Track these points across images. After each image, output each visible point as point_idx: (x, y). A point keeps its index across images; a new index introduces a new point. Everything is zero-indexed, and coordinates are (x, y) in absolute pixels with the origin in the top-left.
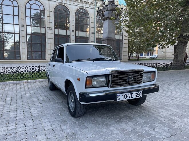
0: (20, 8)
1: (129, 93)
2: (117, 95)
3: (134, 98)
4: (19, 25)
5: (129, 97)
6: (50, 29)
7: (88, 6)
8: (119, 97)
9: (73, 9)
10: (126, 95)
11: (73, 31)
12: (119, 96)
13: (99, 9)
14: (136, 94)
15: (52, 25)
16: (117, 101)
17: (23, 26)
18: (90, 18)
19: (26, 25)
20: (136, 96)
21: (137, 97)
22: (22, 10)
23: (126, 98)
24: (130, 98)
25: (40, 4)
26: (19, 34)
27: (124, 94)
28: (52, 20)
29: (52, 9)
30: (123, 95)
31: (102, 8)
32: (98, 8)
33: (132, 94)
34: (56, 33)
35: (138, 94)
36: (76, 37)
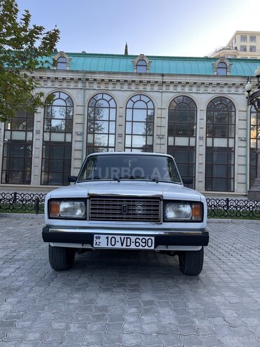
0: (118, 109)
1: (123, 237)
2: (95, 236)
3: (133, 246)
4: (115, 134)
5: (122, 245)
6: (161, 137)
7: (233, 90)
8: (98, 241)
9: (202, 100)
10: (113, 239)
11: (201, 138)
12: (99, 238)
13: (251, 93)
14: (138, 240)
15: (165, 131)
16: (94, 246)
17: (120, 136)
18: (237, 112)
19: (125, 134)
20: (137, 244)
21: (140, 247)
22: (121, 111)
23: (113, 244)
24: (124, 247)
25: (146, 100)
26: (114, 147)
27: (110, 237)
28: (165, 122)
29: (166, 105)
30: (107, 238)
31: (256, 90)
32: (249, 92)
33: (129, 240)
34: (171, 143)
35: (144, 241)
36: (207, 148)
